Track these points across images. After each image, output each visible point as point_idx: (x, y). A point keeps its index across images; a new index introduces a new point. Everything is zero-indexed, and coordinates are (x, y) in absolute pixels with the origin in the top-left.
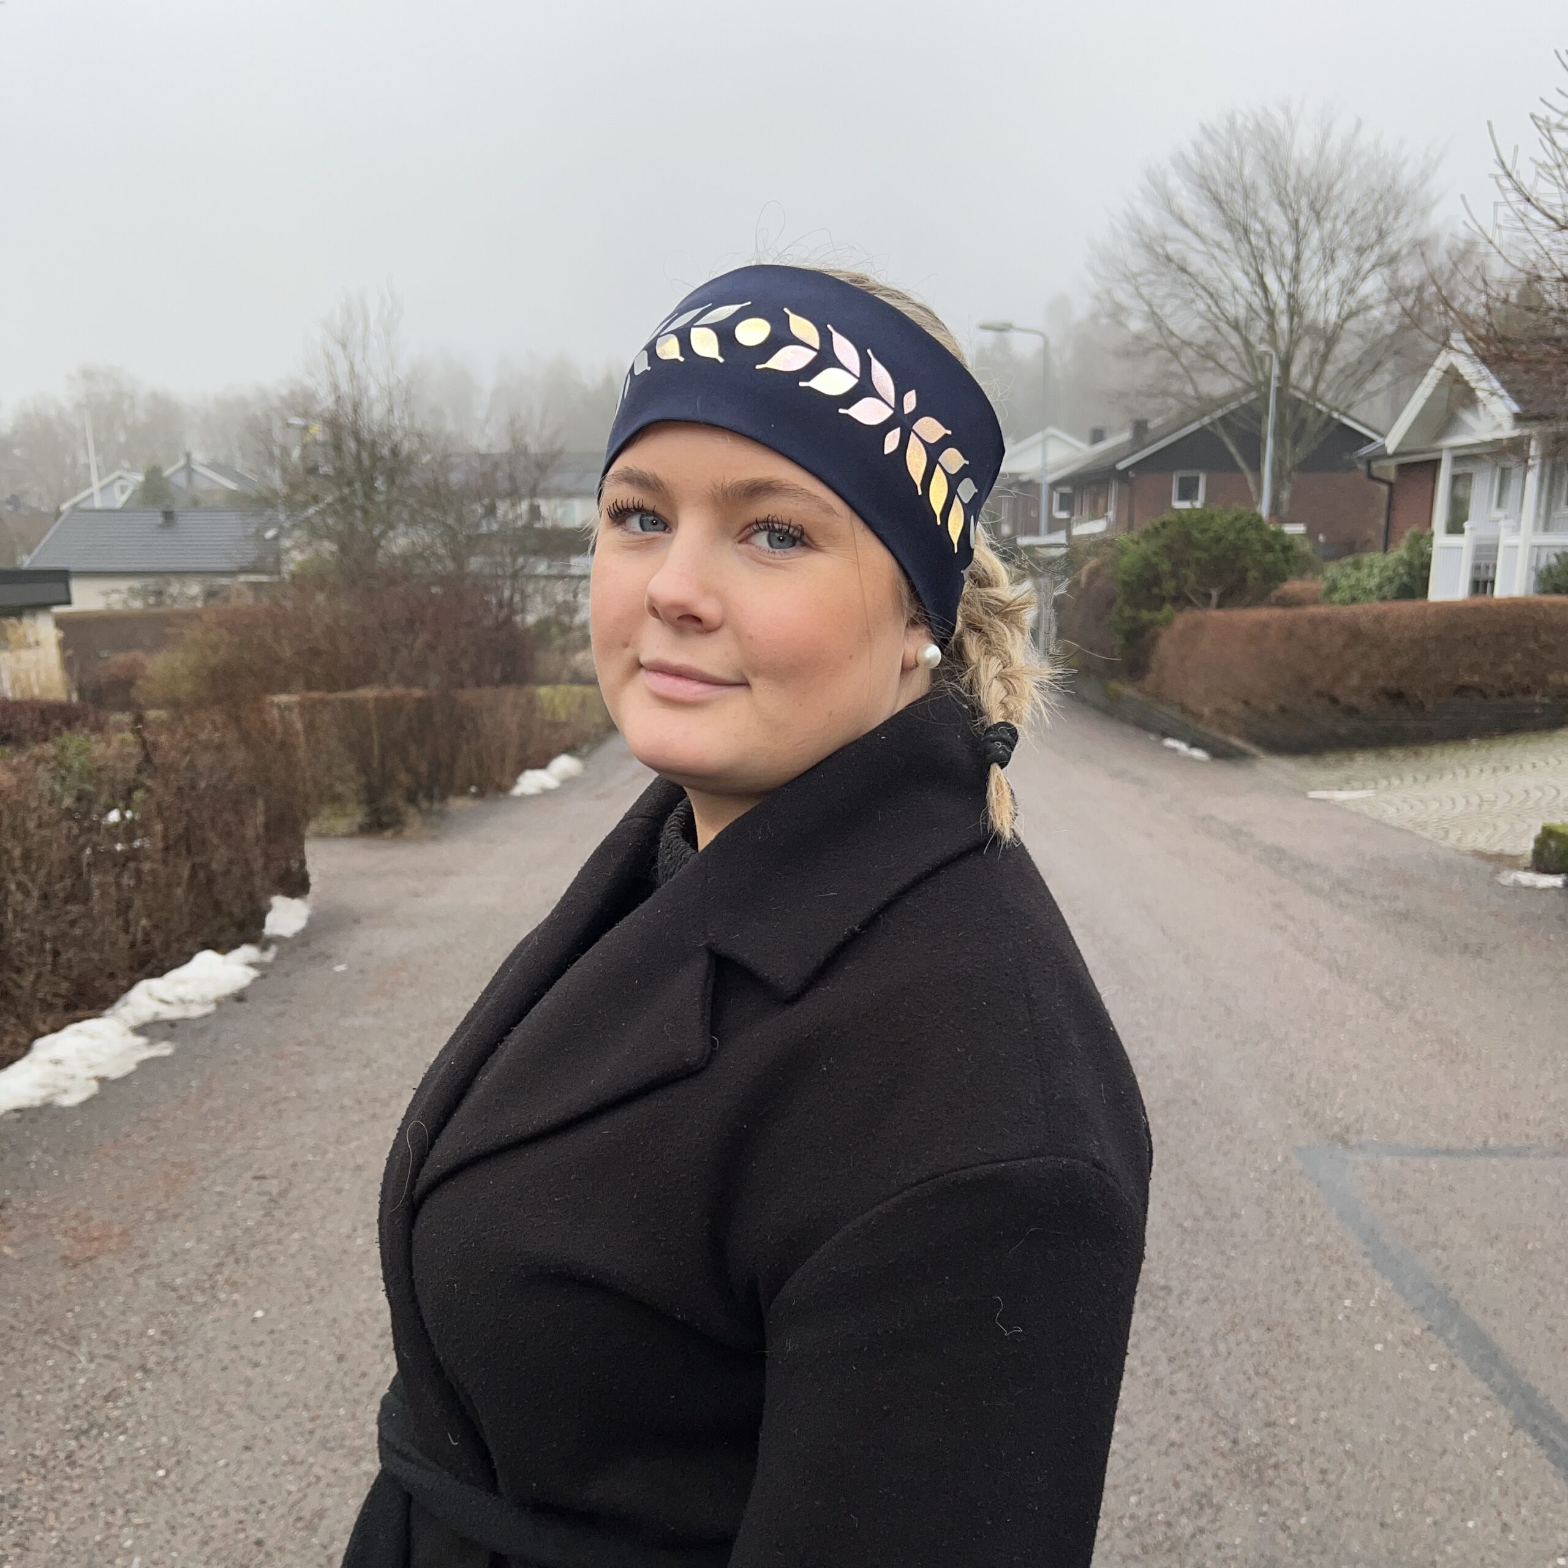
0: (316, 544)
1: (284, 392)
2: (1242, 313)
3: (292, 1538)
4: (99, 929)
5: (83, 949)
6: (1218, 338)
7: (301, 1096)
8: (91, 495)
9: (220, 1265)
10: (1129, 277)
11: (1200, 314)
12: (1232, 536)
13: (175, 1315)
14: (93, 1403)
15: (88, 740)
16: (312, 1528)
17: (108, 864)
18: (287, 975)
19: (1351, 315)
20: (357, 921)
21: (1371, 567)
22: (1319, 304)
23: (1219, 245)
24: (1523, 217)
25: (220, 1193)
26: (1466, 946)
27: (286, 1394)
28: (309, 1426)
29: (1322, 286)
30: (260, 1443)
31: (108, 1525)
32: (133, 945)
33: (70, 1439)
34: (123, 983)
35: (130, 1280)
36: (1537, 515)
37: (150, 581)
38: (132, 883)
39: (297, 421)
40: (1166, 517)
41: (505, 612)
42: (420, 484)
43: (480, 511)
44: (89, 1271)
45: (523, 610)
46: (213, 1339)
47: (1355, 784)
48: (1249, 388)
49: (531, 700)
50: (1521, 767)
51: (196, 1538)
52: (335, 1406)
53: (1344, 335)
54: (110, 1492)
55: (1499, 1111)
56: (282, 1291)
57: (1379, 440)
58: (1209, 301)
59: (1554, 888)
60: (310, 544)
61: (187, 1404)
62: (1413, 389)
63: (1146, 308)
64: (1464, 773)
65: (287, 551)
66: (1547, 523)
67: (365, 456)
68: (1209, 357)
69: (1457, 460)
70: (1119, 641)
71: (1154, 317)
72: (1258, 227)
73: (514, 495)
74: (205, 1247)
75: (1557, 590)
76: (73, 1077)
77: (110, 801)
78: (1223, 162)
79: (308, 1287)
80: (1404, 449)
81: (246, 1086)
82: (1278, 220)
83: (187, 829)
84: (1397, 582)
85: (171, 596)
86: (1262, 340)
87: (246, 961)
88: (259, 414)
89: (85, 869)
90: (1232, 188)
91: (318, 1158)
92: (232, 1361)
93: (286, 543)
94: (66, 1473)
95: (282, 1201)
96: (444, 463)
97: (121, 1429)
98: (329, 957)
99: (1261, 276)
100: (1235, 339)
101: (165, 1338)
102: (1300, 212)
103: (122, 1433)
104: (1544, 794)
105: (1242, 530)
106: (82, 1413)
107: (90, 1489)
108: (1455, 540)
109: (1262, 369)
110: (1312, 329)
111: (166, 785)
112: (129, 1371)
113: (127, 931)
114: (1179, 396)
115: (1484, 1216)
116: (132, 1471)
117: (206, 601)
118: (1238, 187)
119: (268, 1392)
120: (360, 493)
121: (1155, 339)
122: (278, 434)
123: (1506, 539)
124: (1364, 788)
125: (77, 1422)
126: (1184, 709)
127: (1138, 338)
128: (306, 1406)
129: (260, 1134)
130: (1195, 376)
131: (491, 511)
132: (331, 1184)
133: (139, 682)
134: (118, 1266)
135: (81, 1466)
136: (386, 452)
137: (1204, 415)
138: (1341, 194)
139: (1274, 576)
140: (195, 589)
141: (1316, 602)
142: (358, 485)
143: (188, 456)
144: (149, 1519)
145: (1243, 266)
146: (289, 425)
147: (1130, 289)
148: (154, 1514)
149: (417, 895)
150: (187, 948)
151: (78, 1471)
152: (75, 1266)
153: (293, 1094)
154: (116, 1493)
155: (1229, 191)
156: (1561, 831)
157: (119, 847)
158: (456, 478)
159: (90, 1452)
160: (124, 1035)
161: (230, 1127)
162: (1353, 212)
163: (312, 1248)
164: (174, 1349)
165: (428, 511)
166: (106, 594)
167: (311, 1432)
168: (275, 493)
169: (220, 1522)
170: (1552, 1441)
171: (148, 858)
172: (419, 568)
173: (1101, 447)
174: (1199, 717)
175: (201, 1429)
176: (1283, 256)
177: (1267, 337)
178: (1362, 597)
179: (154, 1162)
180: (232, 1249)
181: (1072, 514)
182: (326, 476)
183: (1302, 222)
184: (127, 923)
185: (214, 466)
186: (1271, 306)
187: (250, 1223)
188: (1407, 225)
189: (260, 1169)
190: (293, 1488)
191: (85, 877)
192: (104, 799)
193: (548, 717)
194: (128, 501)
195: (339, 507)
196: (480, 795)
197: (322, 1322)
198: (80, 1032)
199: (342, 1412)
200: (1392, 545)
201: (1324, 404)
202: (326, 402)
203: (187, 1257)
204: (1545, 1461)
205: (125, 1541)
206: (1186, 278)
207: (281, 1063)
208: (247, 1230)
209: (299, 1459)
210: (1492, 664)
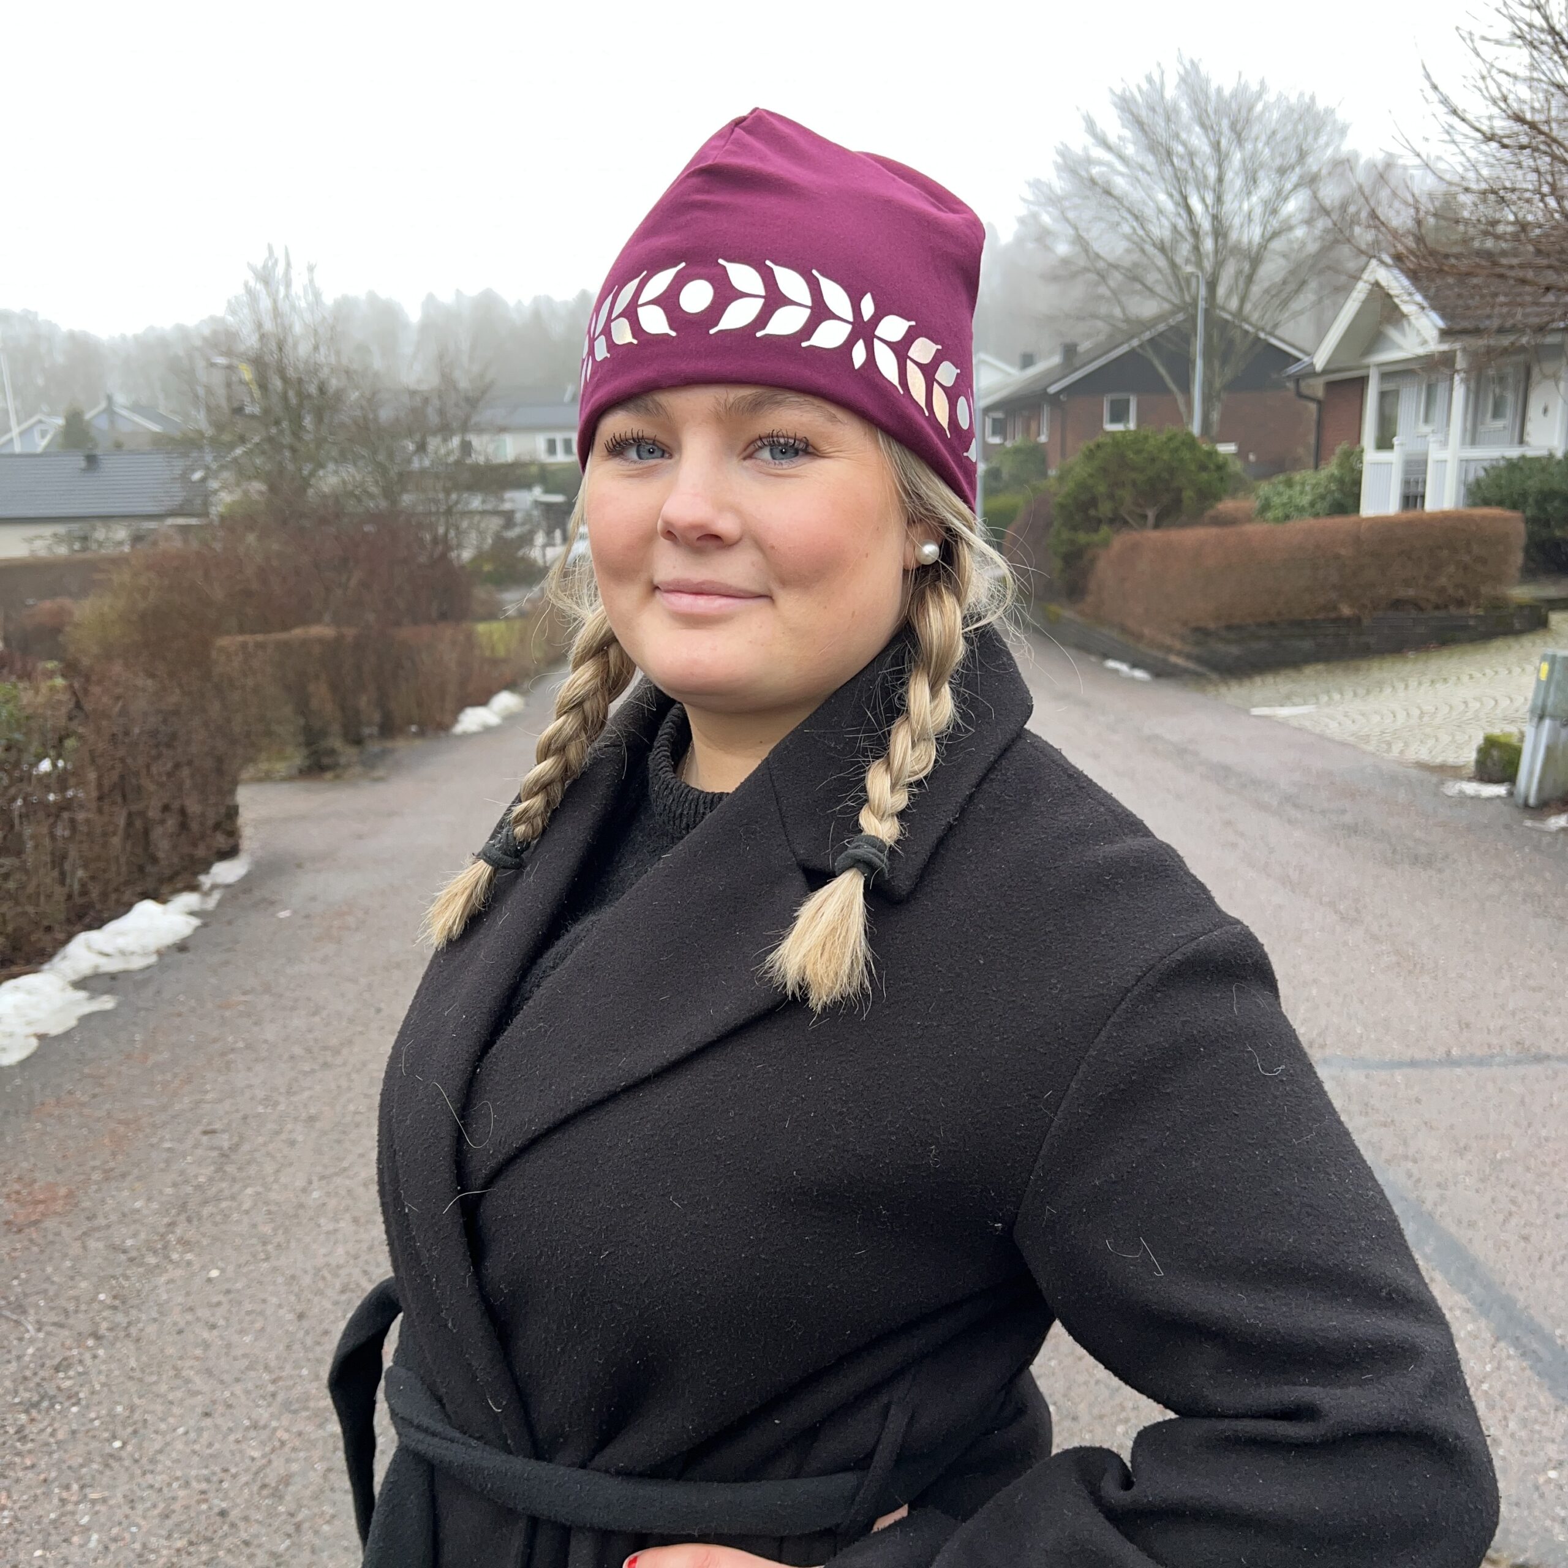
0: (244, 485)
1: (207, 332)
2: (1166, 234)
3: (258, 1508)
4: (34, 882)
5: (17, 903)
6: (1145, 261)
7: (248, 1047)
8: (11, 440)
9: (172, 1224)
10: (1053, 200)
11: (1127, 237)
12: (1166, 456)
13: (127, 1278)
14: (42, 1373)
15: (15, 686)
16: (277, 1495)
17: (41, 815)
18: (230, 923)
19: (1275, 235)
20: (299, 866)
21: (1303, 484)
22: (1242, 226)
23: (1142, 168)
24: (1449, 130)
25: (169, 1150)
26: (1416, 857)
27: (245, 1356)
28: (271, 1388)
29: (1246, 207)
30: (221, 1409)
31: (63, 1502)
32: (69, 897)
33: (19, 1412)
34: (61, 936)
35: (78, 1244)
36: (1465, 430)
37: (75, 526)
38: (67, 833)
39: (221, 360)
40: (1100, 439)
41: (440, 548)
42: (347, 420)
43: (411, 447)
44: (34, 1236)
45: (460, 546)
46: (167, 1302)
47: (1296, 700)
48: (1177, 310)
49: (470, 637)
50: (1459, 678)
51: (156, 1512)
52: (297, 1366)
53: (1267, 255)
54: (64, 1466)
55: (1460, 1022)
56: (237, 1249)
57: (1306, 359)
58: (1135, 224)
59: (1499, 797)
60: (238, 485)
61: (143, 1371)
62: (1338, 308)
63: (1071, 232)
64: (1403, 686)
65: (215, 492)
66: (1473, 437)
67: (291, 394)
68: (1135, 279)
69: (1385, 376)
70: (1058, 564)
71: (1080, 241)
72: (1180, 149)
73: (445, 430)
74: (155, 1206)
75: (1486, 502)
76: (11, 1035)
77: (40, 750)
78: (1145, 86)
79: (264, 1244)
80: (1332, 367)
81: (192, 1038)
82: (1199, 140)
83: (122, 777)
84: (1329, 498)
85: (97, 541)
86: (1188, 261)
87: (187, 910)
88: (181, 353)
89: (17, 821)
90: (1153, 110)
91: (269, 1110)
92: (188, 1323)
93: (214, 484)
94: (15, 1448)
95: (233, 1157)
96: (372, 400)
97: (74, 1400)
98: (272, 903)
99: (1185, 198)
100: (1161, 262)
101: (117, 1302)
102: (1221, 134)
103: (74, 1405)
104: (1482, 704)
105: (1176, 450)
106: (32, 1385)
107: (42, 1464)
108: (1385, 456)
109: (1189, 289)
110: (1236, 250)
111: (98, 731)
112: (80, 1338)
113: (62, 882)
114: (1108, 318)
115: (1452, 1127)
116: (87, 1444)
117: (133, 546)
118: (1160, 110)
119: (227, 1354)
120: (287, 432)
121: (1082, 262)
122: (202, 375)
123: (1435, 454)
124: (1305, 703)
125: (27, 1395)
126: (1124, 629)
127: (1065, 262)
128: (267, 1368)
129: (208, 1087)
130: (1123, 299)
131: (422, 448)
132: (283, 1136)
133: (68, 629)
134: (66, 1231)
135: (32, 1440)
136: (313, 389)
137: (1132, 337)
138: (1263, 113)
139: (1207, 496)
140: (121, 533)
141: (1249, 519)
142: (285, 424)
143: (110, 399)
144: (106, 1494)
145: (1167, 188)
146: (213, 365)
147: (1056, 212)
148: (112, 1487)
149: (360, 837)
150: (126, 897)
151: (30, 1445)
152: (20, 1231)
153: (241, 1044)
154: (70, 1467)
155: (1151, 114)
156: (1502, 740)
157: (52, 797)
158: (385, 415)
159: (41, 1426)
160: (63, 990)
161: (177, 1082)
162: (1274, 133)
163: (266, 1203)
164: (126, 1313)
165: (358, 449)
166: (30, 540)
167: (274, 1395)
168: (201, 434)
169: (182, 1493)
170: (1534, 1352)
171: (82, 806)
172: (351, 506)
173: (1032, 371)
174: (1139, 637)
175: (158, 1396)
176: (1205, 177)
177: (1193, 259)
178: (1295, 514)
179: (98, 1120)
180: (184, 1206)
181: (1005, 439)
182: (253, 417)
183: (1224, 143)
184: (63, 874)
185: (136, 408)
186: (1196, 227)
187: (202, 1179)
188: (1327, 145)
189: (209, 1124)
190: (256, 1454)
191: (17, 827)
192: (35, 747)
193: (488, 653)
194: (48, 446)
195: (266, 447)
196: (421, 734)
197: (280, 1280)
198: (17, 988)
199: (305, 1372)
200: (1323, 462)
201: (1250, 324)
202: (250, 341)
203: (137, 1217)
204: (1528, 1373)
205: (82, 1518)
206: (1111, 201)
207: (227, 1014)
208: (199, 1187)
209: (262, 1423)
210: (1427, 577)
